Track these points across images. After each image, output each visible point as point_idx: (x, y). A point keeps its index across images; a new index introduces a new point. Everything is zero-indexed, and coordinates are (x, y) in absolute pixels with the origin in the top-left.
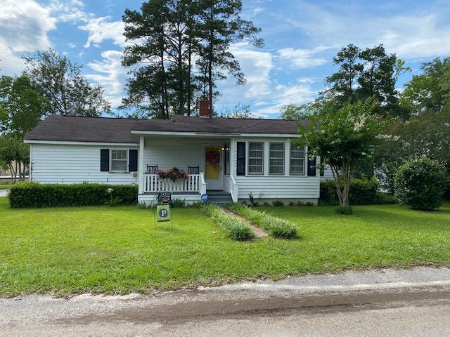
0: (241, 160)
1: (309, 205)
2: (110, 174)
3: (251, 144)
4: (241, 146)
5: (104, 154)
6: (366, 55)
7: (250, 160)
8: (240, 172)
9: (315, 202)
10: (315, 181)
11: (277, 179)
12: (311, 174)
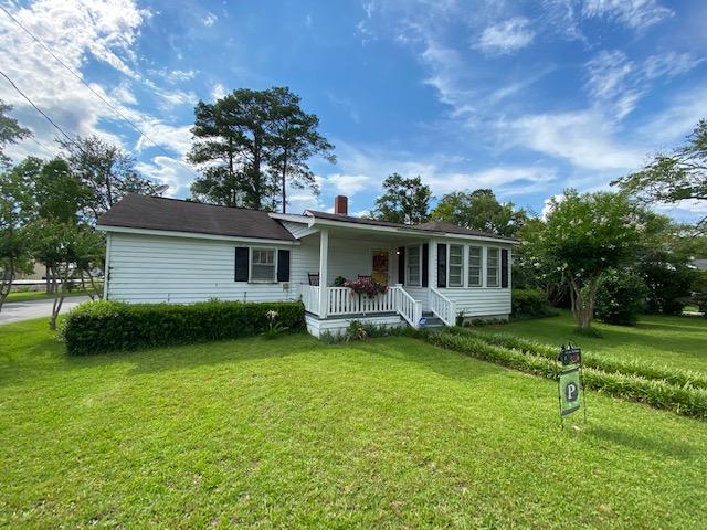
0: (441, 267)
1: (505, 322)
2: (252, 286)
3: (452, 247)
4: (442, 248)
5: (241, 254)
7: (451, 267)
8: (441, 285)
9: (507, 317)
10: (507, 293)
11: (475, 292)
12: (505, 285)
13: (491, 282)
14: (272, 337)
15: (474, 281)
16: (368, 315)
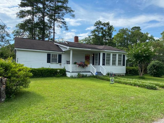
0: (104, 60)
1: (123, 76)
2: (51, 64)
3: (107, 54)
4: (104, 54)
5: (49, 56)
6: (104, 24)
7: (106, 60)
8: (104, 64)
9: (124, 75)
10: (125, 67)
11: (114, 67)
12: (124, 65)
13: (119, 64)
14: (58, 77)
15: (114, 64)
16: (83, 72)
